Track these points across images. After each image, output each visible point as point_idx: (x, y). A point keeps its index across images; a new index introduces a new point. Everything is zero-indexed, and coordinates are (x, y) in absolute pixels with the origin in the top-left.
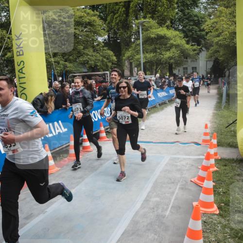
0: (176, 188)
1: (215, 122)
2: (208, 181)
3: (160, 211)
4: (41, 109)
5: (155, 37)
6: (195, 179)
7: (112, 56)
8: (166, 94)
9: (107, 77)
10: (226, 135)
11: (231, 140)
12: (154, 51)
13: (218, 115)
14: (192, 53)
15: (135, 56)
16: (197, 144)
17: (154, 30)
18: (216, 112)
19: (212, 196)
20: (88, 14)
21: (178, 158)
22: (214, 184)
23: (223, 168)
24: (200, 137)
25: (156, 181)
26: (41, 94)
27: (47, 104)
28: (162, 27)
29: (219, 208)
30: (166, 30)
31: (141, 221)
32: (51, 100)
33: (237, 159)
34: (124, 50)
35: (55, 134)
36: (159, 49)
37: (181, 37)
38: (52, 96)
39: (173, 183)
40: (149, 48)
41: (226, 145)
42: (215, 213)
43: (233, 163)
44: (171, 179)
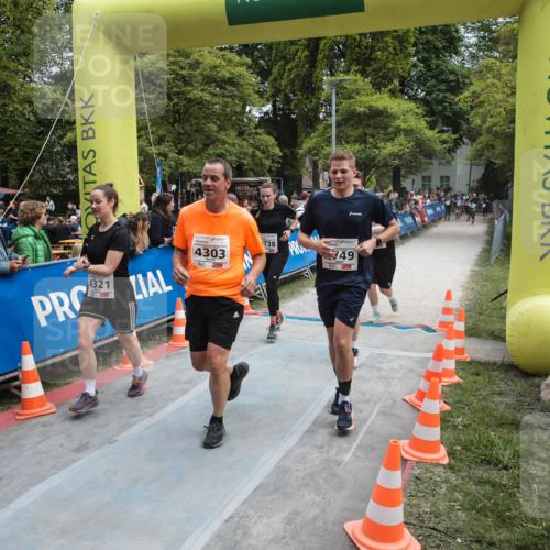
0: (371, 413)
1: (473, 289)
2: (431, 401)
3: (333, 453)
5: (364, 112)
6: (412, 398)
7: (272, 146)
11: (498, 326)
12: (362, 140)
13: (481, 274)
14: (438, 147)
15: (323, 148)
16: (428, 329)
17: (364, 99)
18: (477, 268)
19: (437, 430)
20: (230, 61)
21: (386, 356)
22: (447, 408)
23: (471, 379)
24: (437, 316)
26: (124, 215)
28: (380, 91)
29: (449, 454)
30: (388, 99)
31: (293, 469)
32: (144, 227)
33: (503, 364)
34: (303, 135)
35: (146, 296)
36: (373, 137)
37: (417, 114)
39: (368, 402)
40: (352, 133)
41: (485, 334)
42: (441, 462)
43: (494, 370)
44: (364, 395)
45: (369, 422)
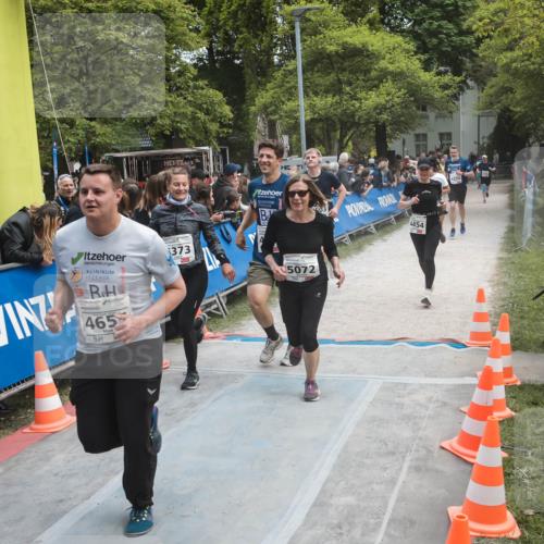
0: (401, 469)
1: (505, 284)
2: (489, 448)
3: (357, 533)
4: (22, 253)
5: (337, 52)
6: (453, 444)
7: (220, 103)
8: (370, 208)
9: (208, 160)
10: (535, 320)
12: (335, 89)
13: (513, 263)
14: (438, 94)
15: (283, 103)
16: (455, 343)
17: (335, 33)
18: (504, 255)
21: (406, 385)
22: (506, 455)
25: (345, 449)
26: (24, 210)
27: (41, 236)
28: (356, 22)
29: (519, 523)
30: (367, 32)
34: (253, 86)
36: (350, 84)
37: (408, 51)
38: (52, 215)
39: (393, 453)
40: (321, 81)
41: (534, 347)
42: (511, 535)
44: (386, 445)
45: (400, 483)
